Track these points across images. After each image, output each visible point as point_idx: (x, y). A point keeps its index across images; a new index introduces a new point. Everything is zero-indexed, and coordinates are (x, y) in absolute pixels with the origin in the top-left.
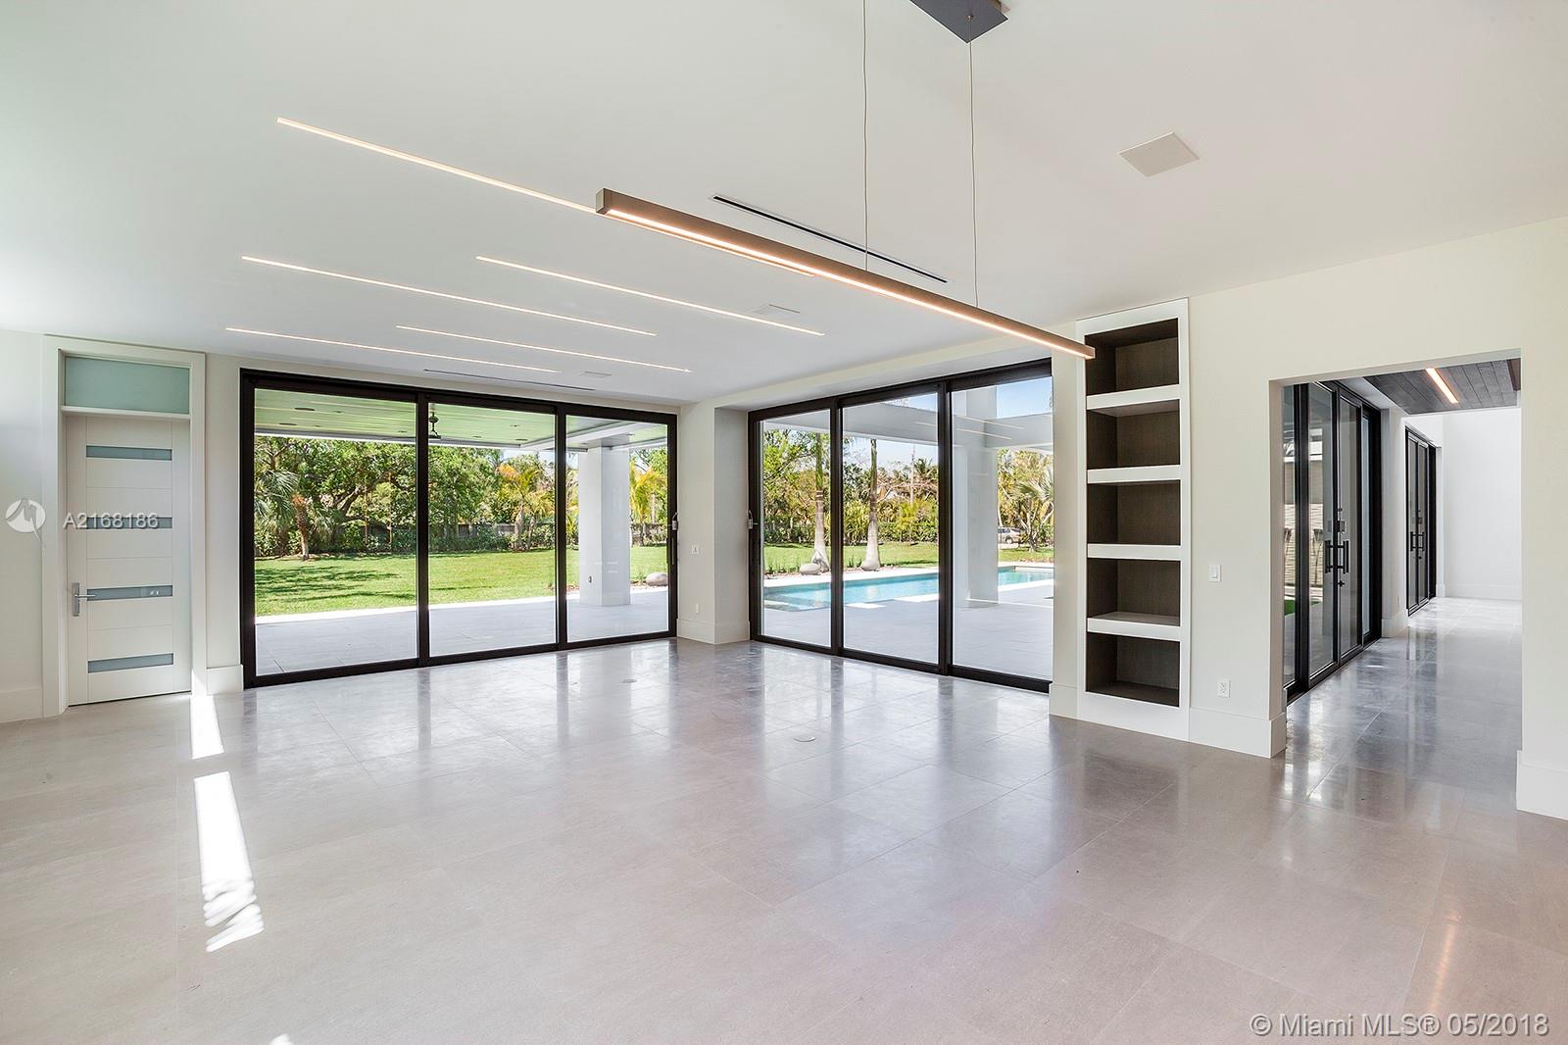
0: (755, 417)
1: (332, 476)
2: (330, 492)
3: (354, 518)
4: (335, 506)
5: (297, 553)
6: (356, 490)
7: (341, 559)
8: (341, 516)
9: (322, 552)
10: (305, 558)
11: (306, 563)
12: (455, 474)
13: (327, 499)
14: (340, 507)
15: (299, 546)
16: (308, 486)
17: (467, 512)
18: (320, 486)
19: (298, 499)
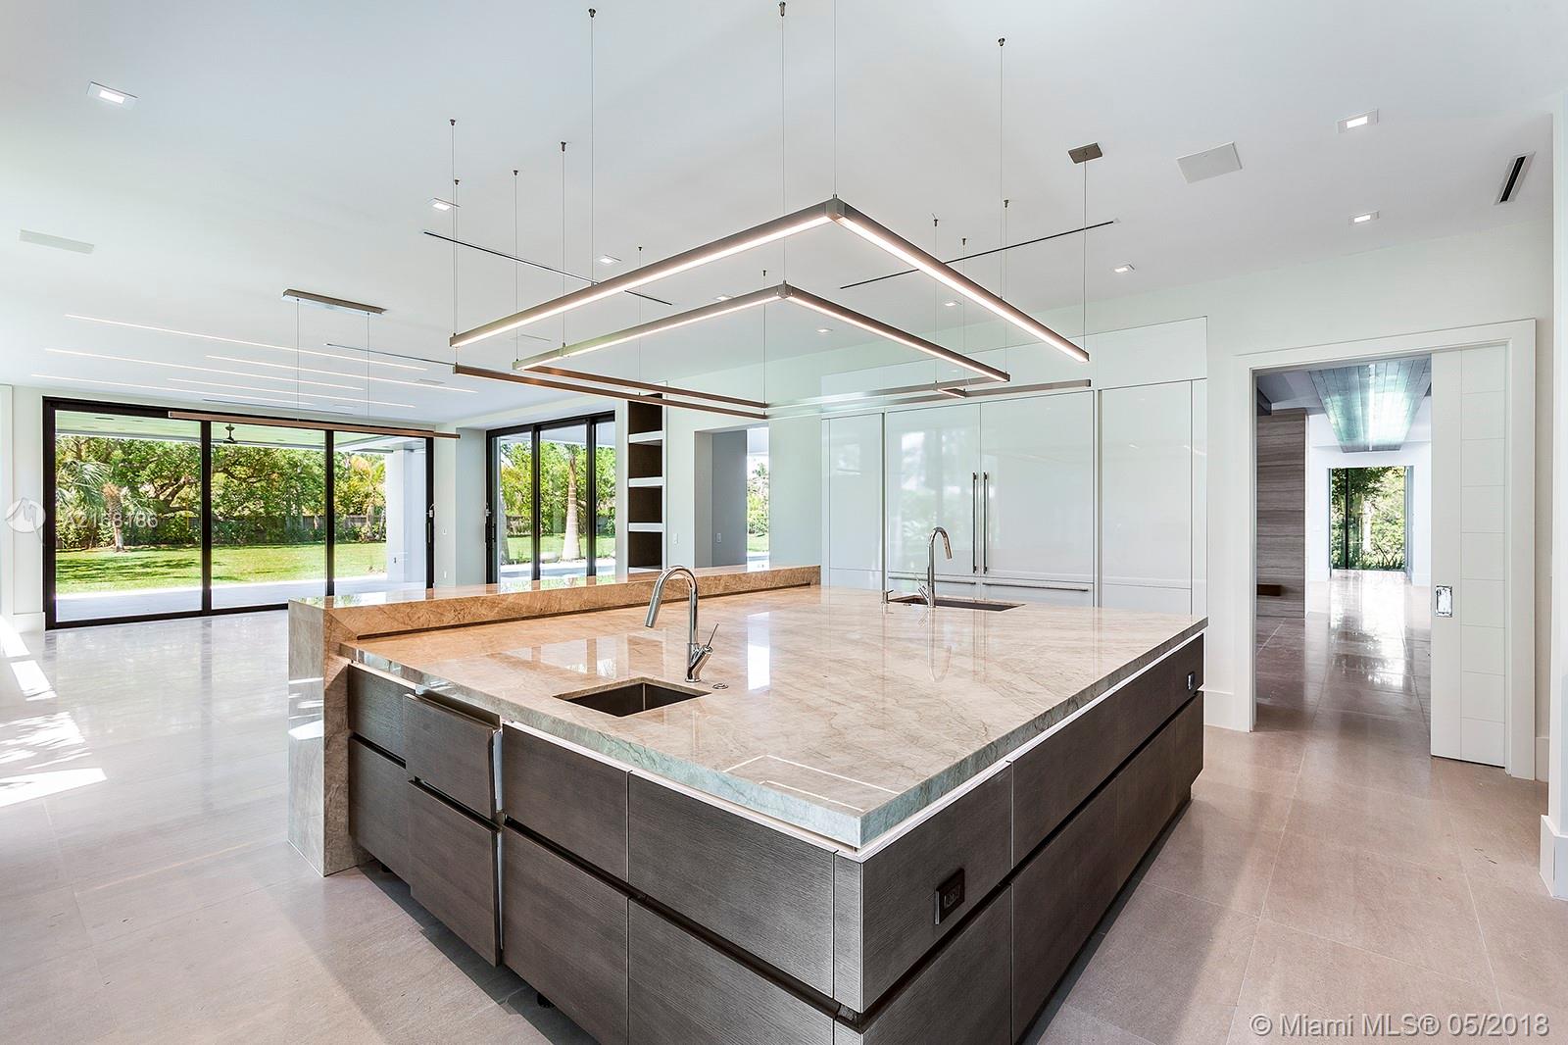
0: (492, 435)
1: (153, 466)
2: (152, 481)
3: (180, 509)
4: (157, 496)
5: (109, 544)
6: (183, 480)
7: (163, 550)
8: (164, 507)
9: (140, 544)
10: (118, 549)
11: (121, 554)
12: (297, 466)
13: (148, 489)
14: (162, 497)
15: (111, 538)
16: (123, 475)
17: (312, 503)
18: (138, 476)
19: (110, 488)
